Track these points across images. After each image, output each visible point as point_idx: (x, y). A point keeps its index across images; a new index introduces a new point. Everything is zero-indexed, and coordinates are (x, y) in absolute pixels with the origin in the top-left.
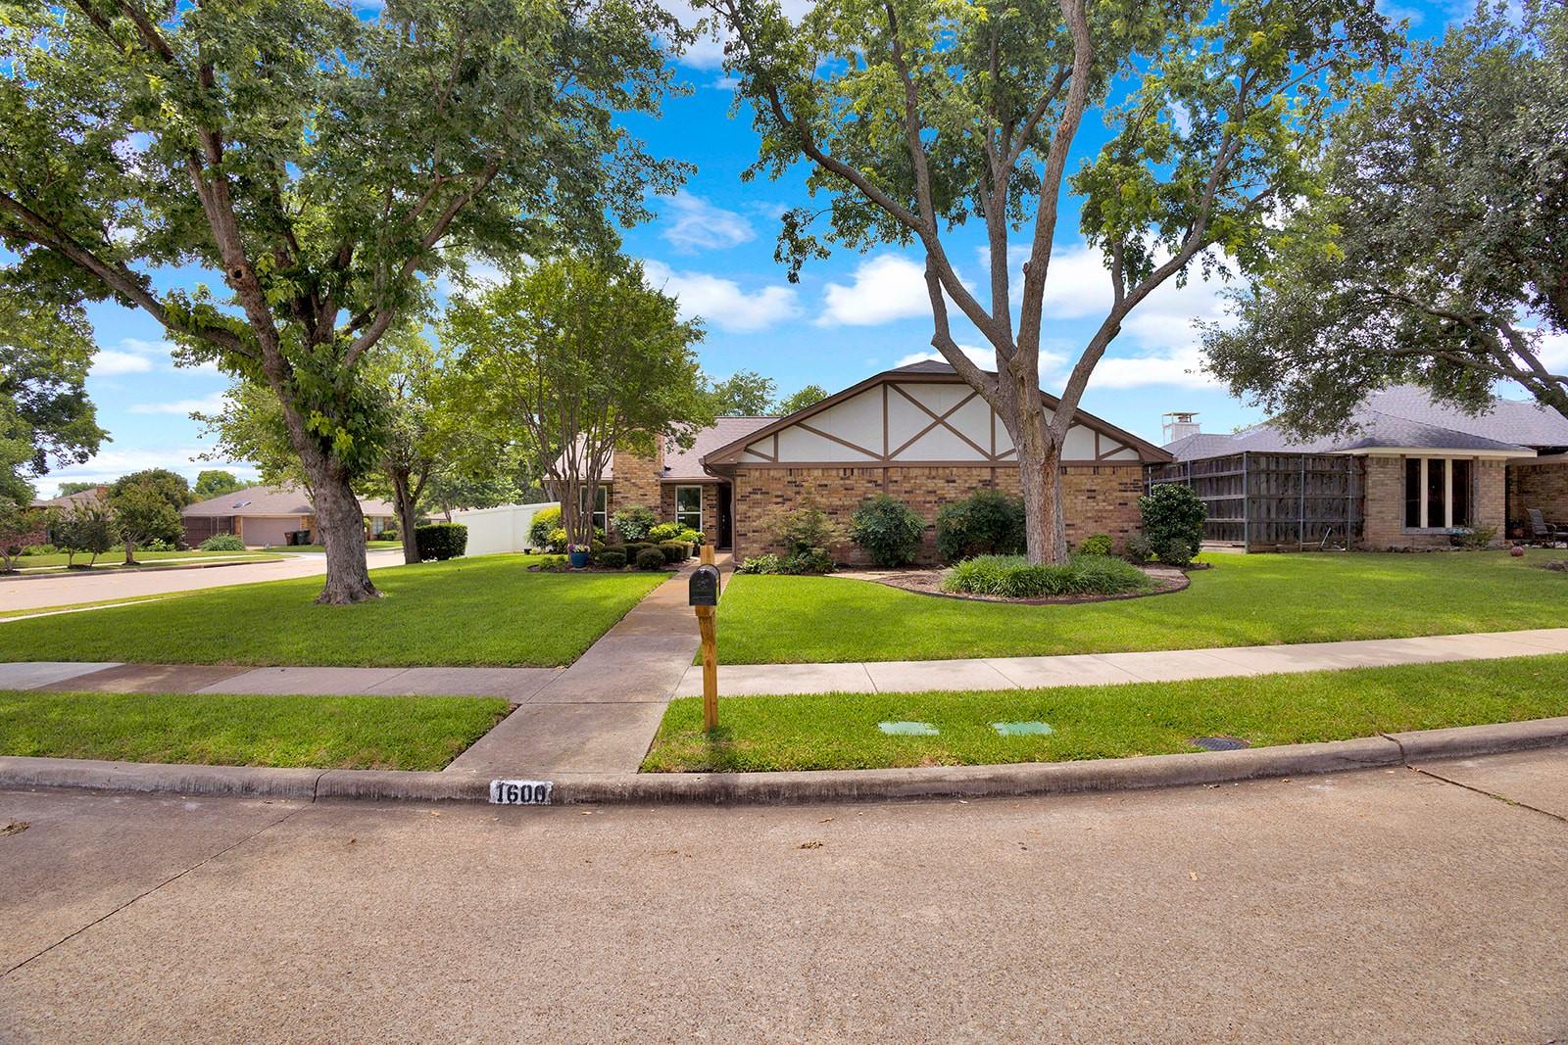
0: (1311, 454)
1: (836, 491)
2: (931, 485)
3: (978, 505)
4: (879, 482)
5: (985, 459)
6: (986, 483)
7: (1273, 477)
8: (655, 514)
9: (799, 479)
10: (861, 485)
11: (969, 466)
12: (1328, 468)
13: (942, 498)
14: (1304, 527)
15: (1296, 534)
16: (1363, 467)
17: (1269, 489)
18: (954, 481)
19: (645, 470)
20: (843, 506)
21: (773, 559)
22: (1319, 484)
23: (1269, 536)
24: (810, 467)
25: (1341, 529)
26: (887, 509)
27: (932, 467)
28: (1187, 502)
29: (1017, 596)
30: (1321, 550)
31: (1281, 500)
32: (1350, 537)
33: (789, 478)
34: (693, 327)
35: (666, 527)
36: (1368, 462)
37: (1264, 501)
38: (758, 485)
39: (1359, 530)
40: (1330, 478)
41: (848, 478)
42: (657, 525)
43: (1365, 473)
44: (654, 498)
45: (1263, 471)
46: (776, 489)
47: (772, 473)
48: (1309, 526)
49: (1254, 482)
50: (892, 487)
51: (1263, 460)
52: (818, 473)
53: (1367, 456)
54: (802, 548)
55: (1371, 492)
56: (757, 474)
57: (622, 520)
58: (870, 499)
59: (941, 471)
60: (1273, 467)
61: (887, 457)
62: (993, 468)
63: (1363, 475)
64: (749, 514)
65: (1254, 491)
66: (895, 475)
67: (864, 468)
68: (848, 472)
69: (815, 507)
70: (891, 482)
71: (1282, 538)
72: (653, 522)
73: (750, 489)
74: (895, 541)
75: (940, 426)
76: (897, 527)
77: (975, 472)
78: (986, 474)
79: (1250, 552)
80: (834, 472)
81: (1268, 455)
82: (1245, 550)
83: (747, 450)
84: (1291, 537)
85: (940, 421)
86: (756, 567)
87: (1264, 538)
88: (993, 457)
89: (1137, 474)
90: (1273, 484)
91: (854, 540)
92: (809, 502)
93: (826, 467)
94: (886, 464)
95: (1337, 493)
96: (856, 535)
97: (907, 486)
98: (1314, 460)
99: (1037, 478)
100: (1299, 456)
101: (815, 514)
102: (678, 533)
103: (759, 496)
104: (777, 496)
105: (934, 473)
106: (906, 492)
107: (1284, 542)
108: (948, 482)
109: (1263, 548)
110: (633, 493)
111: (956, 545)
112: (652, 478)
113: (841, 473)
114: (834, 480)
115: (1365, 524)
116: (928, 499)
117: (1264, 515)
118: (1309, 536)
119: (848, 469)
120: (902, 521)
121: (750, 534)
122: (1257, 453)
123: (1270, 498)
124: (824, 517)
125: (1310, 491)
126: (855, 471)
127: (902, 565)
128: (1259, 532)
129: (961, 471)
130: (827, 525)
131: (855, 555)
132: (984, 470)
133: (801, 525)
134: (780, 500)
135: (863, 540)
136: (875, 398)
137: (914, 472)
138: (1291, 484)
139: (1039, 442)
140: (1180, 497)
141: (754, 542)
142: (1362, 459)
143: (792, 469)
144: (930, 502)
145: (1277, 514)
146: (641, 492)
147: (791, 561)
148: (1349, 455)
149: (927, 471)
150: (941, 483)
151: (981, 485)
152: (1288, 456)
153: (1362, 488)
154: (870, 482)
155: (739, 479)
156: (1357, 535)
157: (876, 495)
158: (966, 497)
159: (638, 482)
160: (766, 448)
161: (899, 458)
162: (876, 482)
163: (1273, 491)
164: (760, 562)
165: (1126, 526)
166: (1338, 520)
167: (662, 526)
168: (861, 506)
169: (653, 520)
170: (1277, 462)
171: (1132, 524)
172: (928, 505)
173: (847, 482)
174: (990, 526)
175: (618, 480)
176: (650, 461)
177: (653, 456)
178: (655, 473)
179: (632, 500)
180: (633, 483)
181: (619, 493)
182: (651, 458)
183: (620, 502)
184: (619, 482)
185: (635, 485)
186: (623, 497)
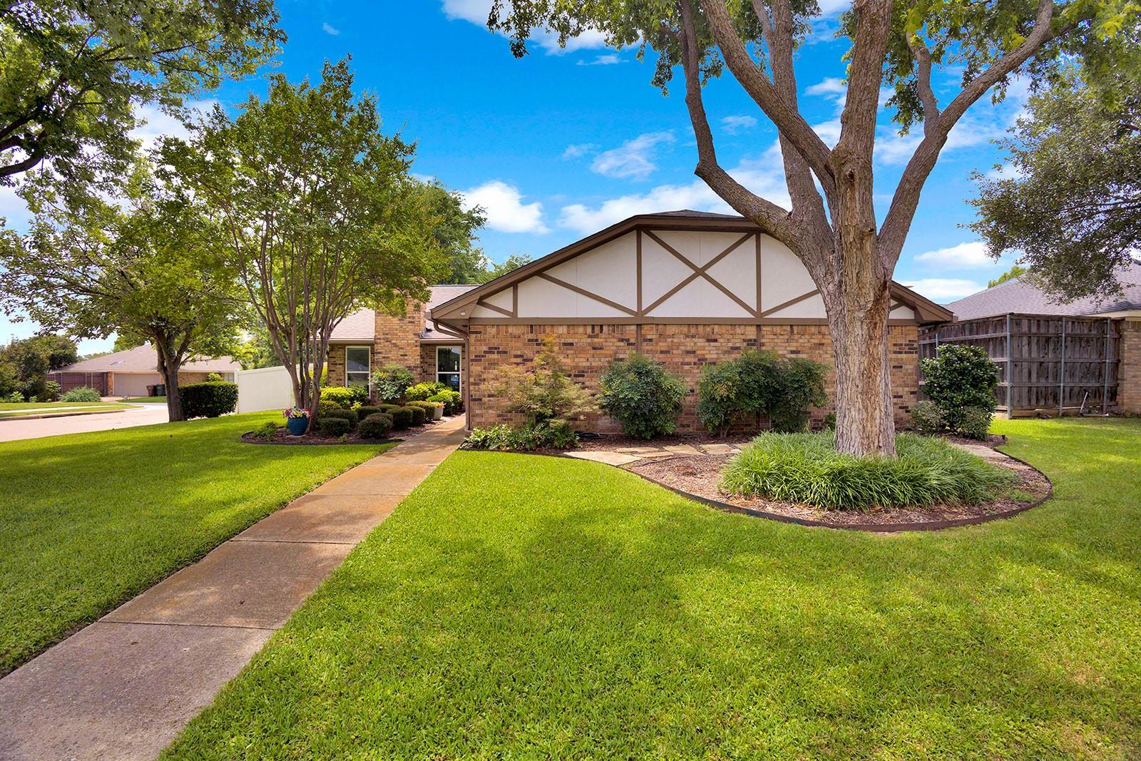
0: (1071, 317)
1: (583, 350)
2: (689, 344)
3: (748, 368)
4: (632, 341)
5: (750, 316)
6: (751, 343)
7: (1034, 340)
8: (414, 374)
9: (541, 337)
10: (611, 343)
11: (733, 323)
12: (1086, 332)
13: (702, 360)
14: (1064, 391)
15: (1056, 399)
16: (1118, 331)
17: (1030, 354)
18: (715, 341)
19: (405, 331)
20: (591, 368)
21: (505, 430)
22: (1077, 348)
23: (1030, 400)
24: (554, 323)
25: (1097, 393)
26: (642, 372)
27: (692, 325)
28: (980, 365)
29: (842, 509)
30: (1082, 415)
31: (1041, 363)
32: (1106, 402)
33: (530, 336)
34: (475, 215)
35: (422, 387)
36: (1124, 326)
37: (1025, 364)
38: (495, 342)
39: (1114, 394)
40: (1088, 341)
41: (596, 336)
42: (414, 385)
43: (1121, 336)
44: (414, 358)
45: (1025, 334)
46: (516, 347)
47: (510, 330)
48: (1067, 390)
49: (1015, 345)
50: (646, 347)
51: (1025, 322)
52: (562, 330)
53: (1123, 319)
54: (541, 417)
55: (1127, 356)
56: (494, 330)
57: (380, 379)
58: (622, 360)
59: (701, 329)
60: (1034, 330)
61: (640, 313)
62: (758, 326)
63: (1119, 339)
64: (485, 376)
65: (1017, 356)
66: (650, 333)
67: (615, 324)
68: (597, 329)
69: (558, 371)
70: (646, 340)
71: (1042, 403)
72: (411, 382)
73: (485, 348)
74: (651, 410)
75: (700, 278)
76: (653, 394)
77: (738, 330)
78: (751, 333)
79: (1014, 418)
80: (581, 330)
81: (1030, 317)
82: (1007, 415)
83: (481, 302)
84: (1051, 402)
85: (700, 272)
86: (484, 440)
87: (1025, 403)
88: (758, 313)
89: (913, 334)
90: (1034, 347)
91: (602, 407)
92: (549, 362)
93: (572, 323)
94: (640, 320)
95: (1094, 358)
96: (604, 402)
97: (663, 345)
98: (1073, 323)
99: (858, 331)
100: (1060, 318)
101: (555, 376)
102: (434, 393)
103: (495, 356)
104: (516, 356)
105: (693, 330)
106: (662, 352)
107: (1046, 406)
108: (709, 341)
109: (1025, 413)
110: (394, 354)
111: (721, 414)
112: (412, 339)
113: (589, 330)
114: (580, 336)
115: (1119, 389)
116: (687, 360)
117: (1025, 379)
118: (1067, 401)
119: (597, 326)
120: (658, 385)
121: (486, 399)
122: (1019, 315)
123: (1031, 362)
124: (566, 381)
125: (1068, 355)
126: (605, 328)
127: (659, 437)
128: (1020, 397)
129: (724, 329)
130: (571, 391)
131: (605, 423)
132: (748, 328)
133: (537, 391)
134: (519, 360)
135: (612, 407)
136: (627, 246)
137: (671, 330)
138: (1051, 347)
139: (868, 276)
140: (975, 359)
141: (491, 408)
142: (1118, 322)
143: (534, 325)
144: (688, 364)
145: (1038, 377)
146: (401, 352)
147: (528, 434)
148: (1106, 319)
149: (685, 329)
150: (701, 342)
151: (745, 344)
152: (1048, 319)
153: (1118, 351)
154: (622, 340)
155: (474, 336)
156: (1111, 400)
157: (627, 354)
158: (730, 358)
159: (398, 343)
160: (504, 301)
161: (654, 314)
162: (628, 340)
163: (1034, 355)
164: (490, 434)
165: (900, 391)
166: (1093, 384)
167: (419, 386)
168: (611, 368)
169: (411, 379)
170: (1039, 325)
171: (907, 389)
172: (686, 367)
173: (596, 340)
174: (760, 393)
175: (379, 341)
176: (410, 322)
177: (414, 318)
178: (415, 334)
179: (392, 360)
180: (394, 344)
181: (380, 353)
182: (411, 320)
183: (381, 363)
184: (380, 343)
185: (395, 345)
186: (383, 358)
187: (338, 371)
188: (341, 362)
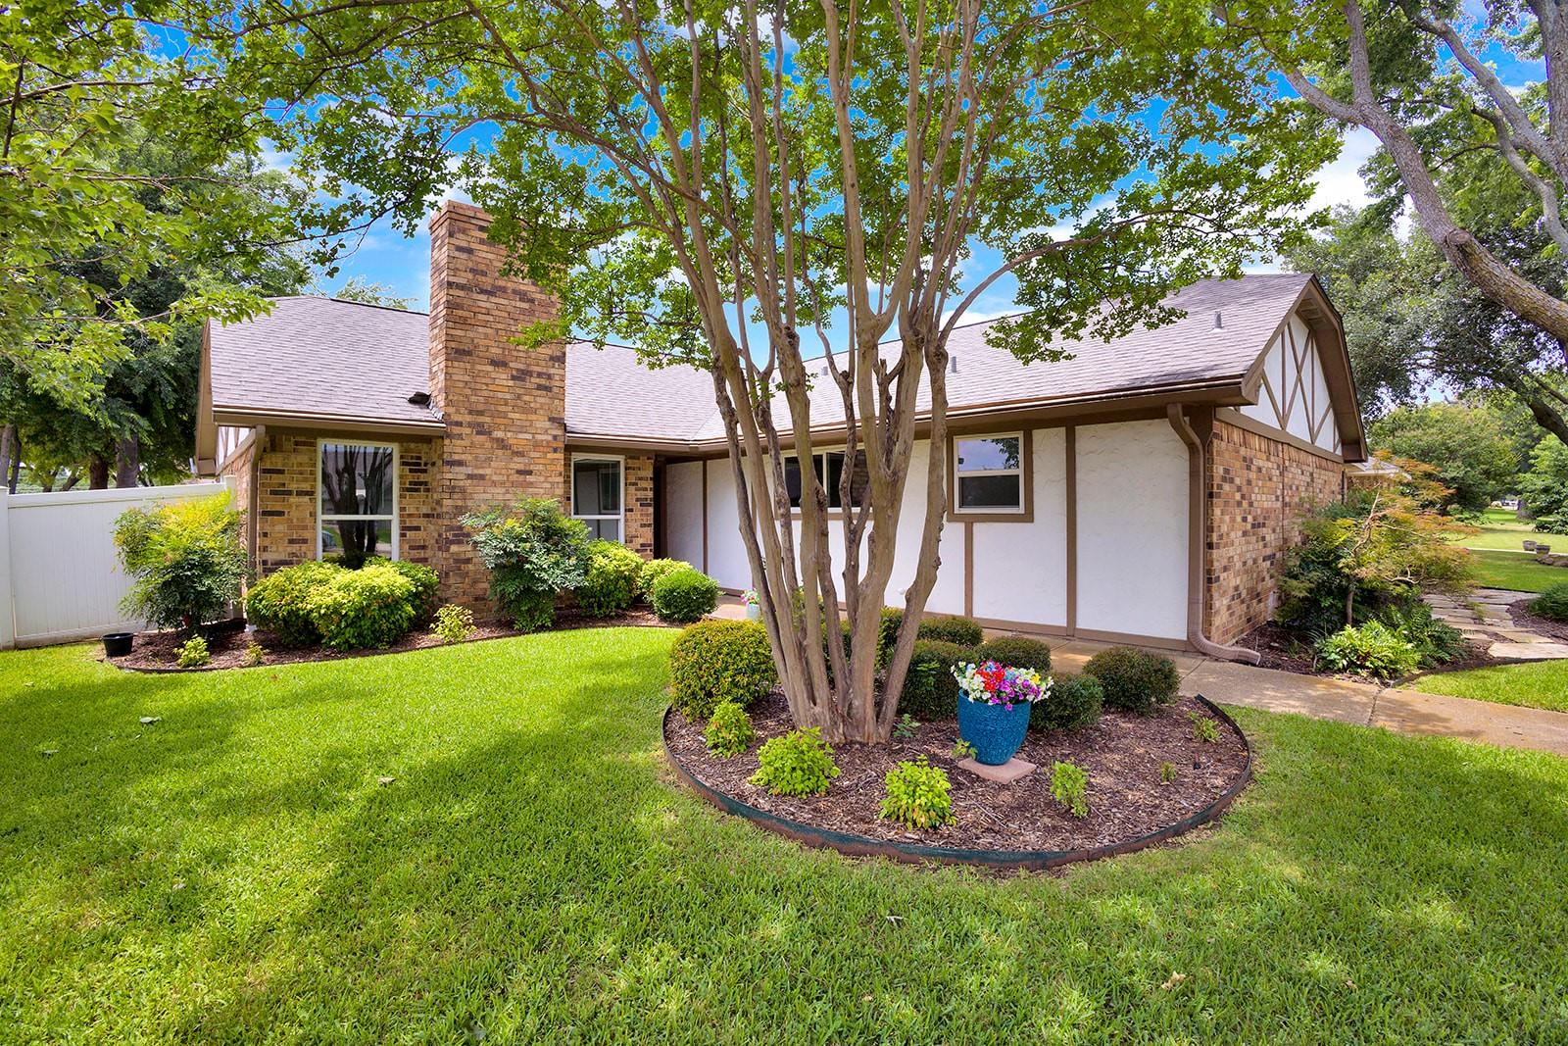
1: (1265, 481)
2: (1297, 476)
4: (1281, 468)
5: (1310, 441)
6: (1311, 477)
9: (1248, 455)
10: (1274, 471)
13: (1300, 499)
19: (527, 410)
41: (1269, 457)
44: (549, 481)
50: (1285, 477)
61: (1283, 426)
67: (1276, 441)
75: (1299, 383)
78: (1311, 464)
85: (1299, 376)
88: (1312, 439)
92: (1253, 501)
108: (1302, 473)
116: (1296, 499)
151: (1310, 480)
154: (1278, 467)
155: (1216, 443)
159: (510, 437)
161: (1287, 429)
175: (456, 430)
176: (540, 387)
177: (549, 377)
178: (551, 419)
179: (494, 484)
180: (497, 440)
181: (460, 463)
182: (543, 382)
183: (463, 491)
184: (460, 437)
185: (502, 444)
186: (470, 477)
187: (295, 514)
188: (306, 487)
